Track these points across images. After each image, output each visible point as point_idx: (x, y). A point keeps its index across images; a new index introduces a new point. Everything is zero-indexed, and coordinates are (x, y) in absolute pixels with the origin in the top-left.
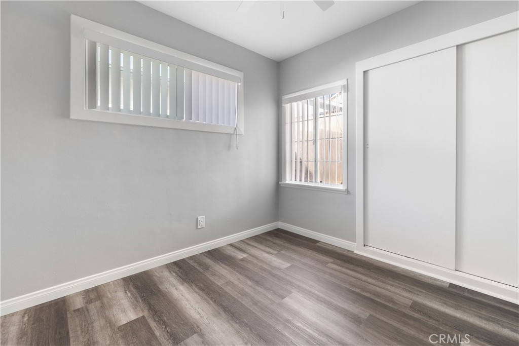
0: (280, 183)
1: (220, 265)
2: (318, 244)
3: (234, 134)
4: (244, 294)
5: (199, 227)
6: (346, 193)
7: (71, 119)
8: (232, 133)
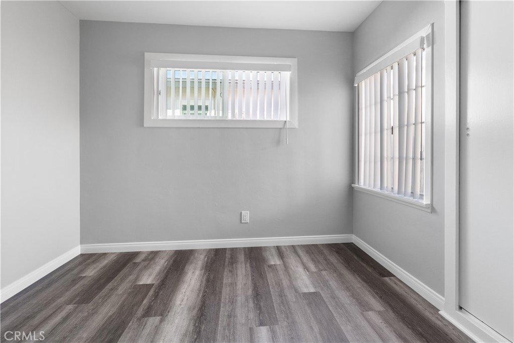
0: (352, 185)
1: (245, 264)
2: (387, 279)
3: (284, 128)
4: (233, 301)
5: (243, 222)
6: (429, 211)
7: (145, 127)
8: (282, 127)
